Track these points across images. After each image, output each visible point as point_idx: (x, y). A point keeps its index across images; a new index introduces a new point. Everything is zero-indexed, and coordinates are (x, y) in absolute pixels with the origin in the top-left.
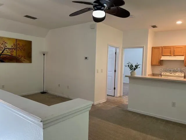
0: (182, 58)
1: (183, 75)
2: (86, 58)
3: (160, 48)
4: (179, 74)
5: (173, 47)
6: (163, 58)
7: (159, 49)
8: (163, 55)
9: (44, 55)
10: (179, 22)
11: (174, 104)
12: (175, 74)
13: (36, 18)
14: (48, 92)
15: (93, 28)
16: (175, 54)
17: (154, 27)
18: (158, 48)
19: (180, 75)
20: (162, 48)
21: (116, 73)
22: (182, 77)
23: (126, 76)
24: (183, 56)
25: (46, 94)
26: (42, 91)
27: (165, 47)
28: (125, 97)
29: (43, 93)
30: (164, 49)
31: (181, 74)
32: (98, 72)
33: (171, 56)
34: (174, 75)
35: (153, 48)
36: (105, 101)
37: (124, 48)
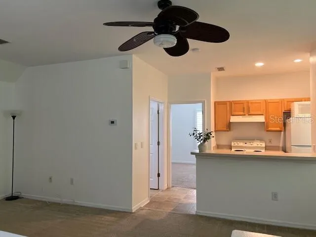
0: (261, 119)
1: (263, 145)
2: (113, 122)
3: (228, 103)
4: (258, 143)
5: (248, 102)
6: (234, 119)
7: (226, 104)
8: (232, 114)
9: (14, 117)
10: (259, 64)
11: (275, 196)
12: (252, 143)
13: (6, 42)
14: (23, 195)
15: (126, 67)
16: (251, 112)
17: (221, 69)
18: (224, 103)
19: (259, 145)
20: (231, 103)
21: (160, 146)
22: (262, 148)
23: (192, 153)
24: (262, 115)
25: (19, 200)
26: (9, 194)
27: (236, 103)
28: (176, 189)
29: (12, 198)
30: (233, 105)
31: (261, 143)
32: (136, 148)
33: (245, 115)
34: (250, 145)
35: (217, 104)
36: (149, 201)
37: (170, 103)
